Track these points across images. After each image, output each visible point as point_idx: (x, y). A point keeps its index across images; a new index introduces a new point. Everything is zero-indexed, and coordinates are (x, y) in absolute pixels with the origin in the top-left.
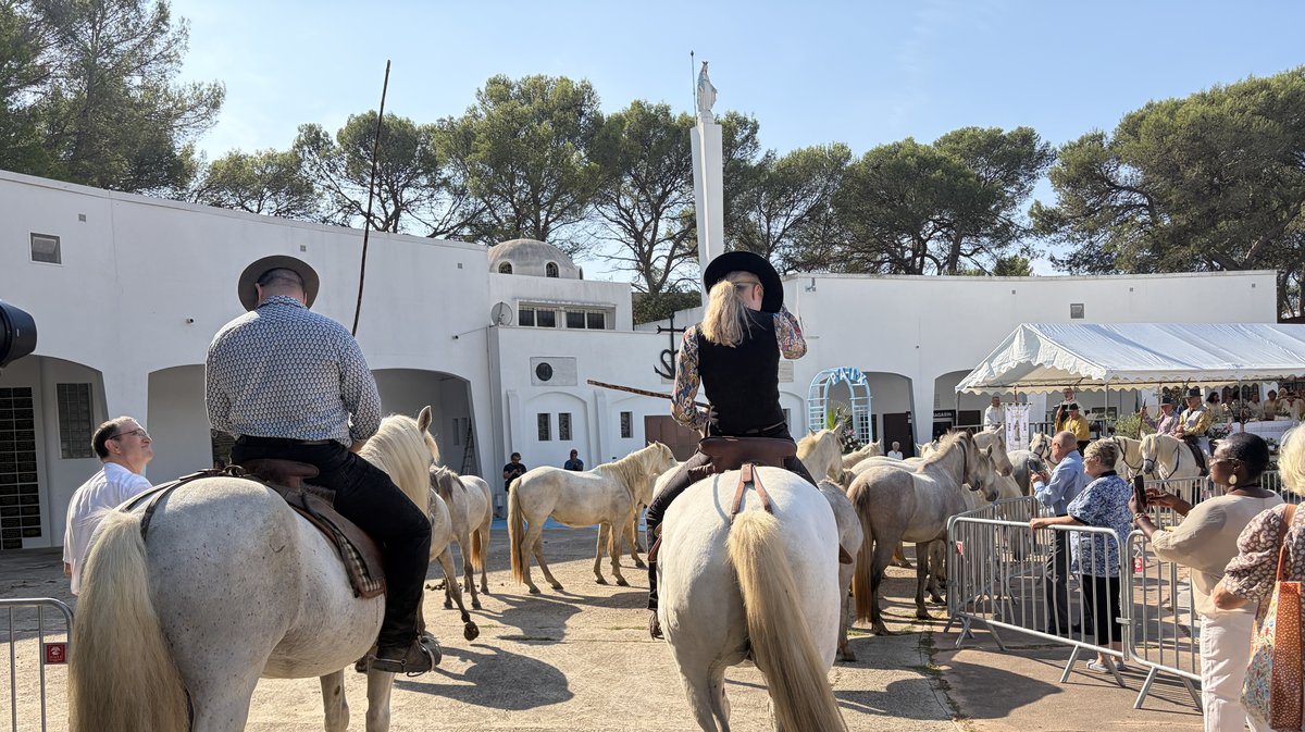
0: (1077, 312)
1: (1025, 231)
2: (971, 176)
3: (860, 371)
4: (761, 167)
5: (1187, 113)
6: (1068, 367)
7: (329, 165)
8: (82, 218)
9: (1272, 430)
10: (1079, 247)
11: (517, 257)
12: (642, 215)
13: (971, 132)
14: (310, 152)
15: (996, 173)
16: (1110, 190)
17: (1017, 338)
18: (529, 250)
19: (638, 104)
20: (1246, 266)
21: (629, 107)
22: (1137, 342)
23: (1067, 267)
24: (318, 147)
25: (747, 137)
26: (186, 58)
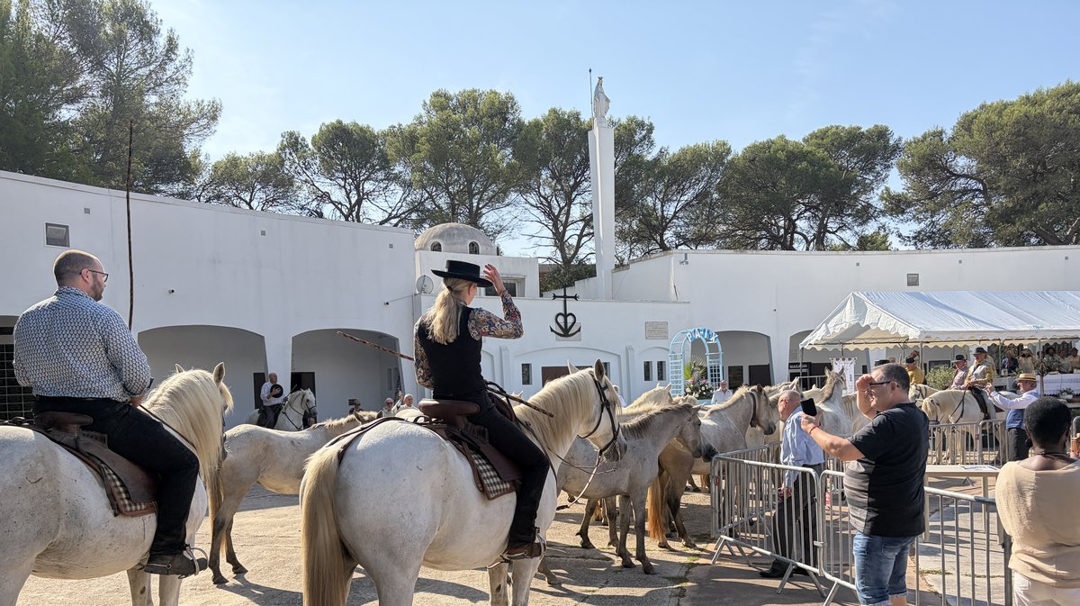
0: (913, 281)
1: (881, 211)
2: (833, 167)
3: (712, 331)
4: (656, 160)
5: (1012, 112)
6: (889, 328)
7: (304, 164)
8: (87, 211)
9: (1071, 381)
10: (923, 225)
11: (445, 238)
12: (557, 201)
13: (834, 130)
14: (290, 154)
15: (856, 164)
16: (949, 177)
17: (849, 304)
18: (456, 232)
19: (554, 111)
20: (1067, 241)
21: (547, 113)
22: (953, 307)
23: (913, 242)
24: (297, 150)
25: (644, 137)
26: (191, 80)
